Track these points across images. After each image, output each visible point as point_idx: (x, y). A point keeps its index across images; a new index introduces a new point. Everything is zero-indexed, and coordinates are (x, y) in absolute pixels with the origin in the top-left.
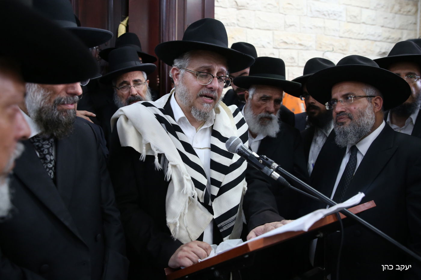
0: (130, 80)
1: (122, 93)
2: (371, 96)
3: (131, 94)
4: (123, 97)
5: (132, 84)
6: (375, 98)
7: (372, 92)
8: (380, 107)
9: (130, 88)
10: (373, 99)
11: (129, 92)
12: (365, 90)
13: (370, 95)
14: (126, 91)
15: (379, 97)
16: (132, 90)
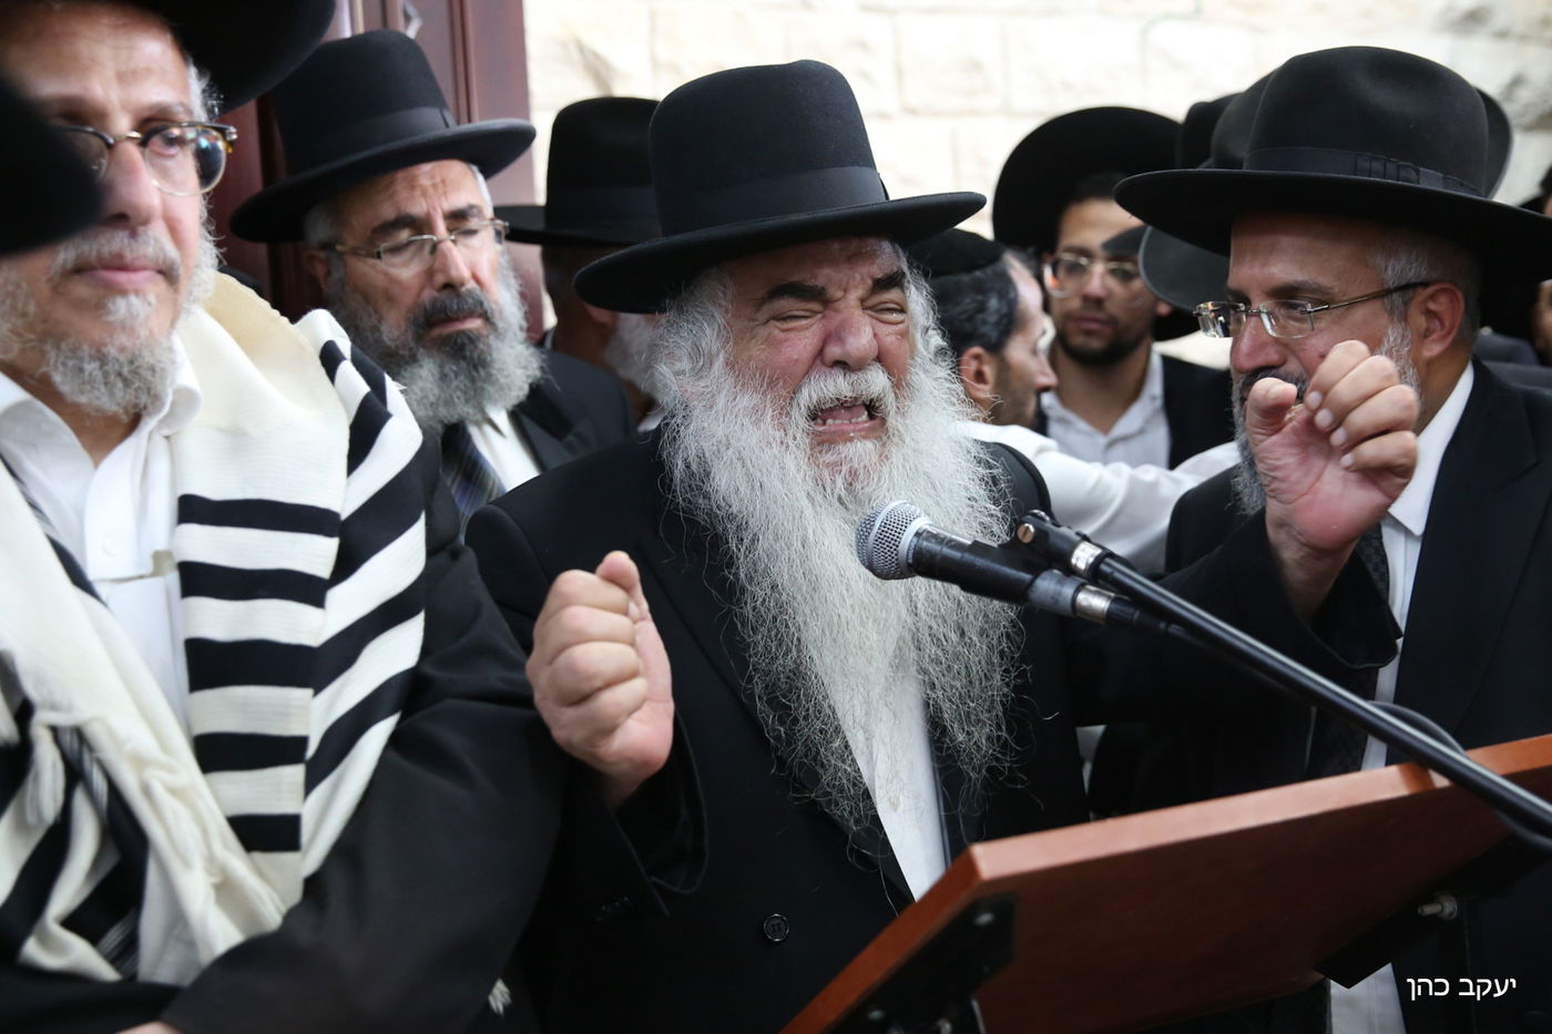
0: (435, 209)
1: (386, 274)
2: (1406, 288)
3: (440, 279)
4: (390, 299)
5: (441, 226)
6: (1431, 290)
7: (1415, 264)
8: (1449, 333)
9: (435, 247)
10: (1423, 293)
11: (430, 274)
12: (1380, 261)
13: (1403, 283)
14: (405, 265)
15: (1446, 286)
16: (445, 256)
